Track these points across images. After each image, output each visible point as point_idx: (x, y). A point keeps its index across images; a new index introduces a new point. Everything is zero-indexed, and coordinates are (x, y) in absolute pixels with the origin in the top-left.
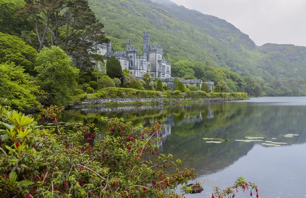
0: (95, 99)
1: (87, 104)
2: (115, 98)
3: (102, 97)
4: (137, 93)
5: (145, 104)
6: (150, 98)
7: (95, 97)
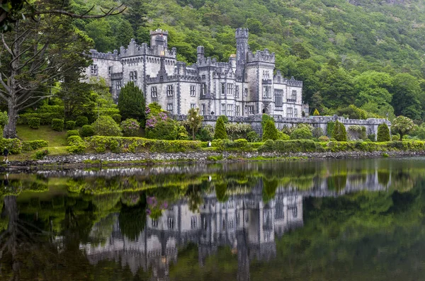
0: (63, 155)
1: (47, 163)
2: (102, 152)
3: (76, 152)
4: (148, 145)
5: (160, 163)
6: (176, 152)
7: (65, 152)
